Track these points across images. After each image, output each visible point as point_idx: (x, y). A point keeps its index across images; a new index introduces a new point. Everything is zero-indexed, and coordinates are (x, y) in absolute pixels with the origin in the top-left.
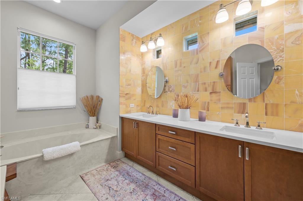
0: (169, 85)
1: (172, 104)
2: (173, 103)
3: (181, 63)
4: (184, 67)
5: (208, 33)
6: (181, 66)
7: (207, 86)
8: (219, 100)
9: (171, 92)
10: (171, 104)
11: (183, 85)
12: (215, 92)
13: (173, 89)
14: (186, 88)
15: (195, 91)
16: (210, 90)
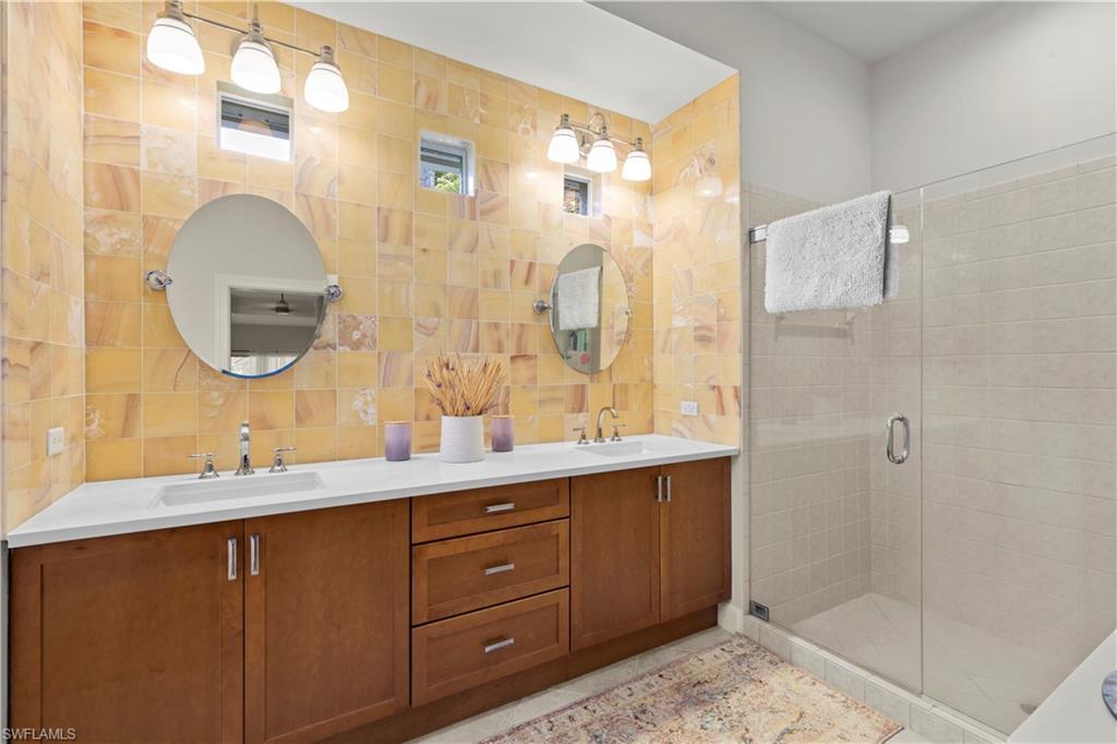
0: (345, 313)
1: (366, 403)
2: (369, 399)
3: (408, 228)
4: (424, 250)
5: (507, 166)
6: (407, 241)
7: (503, 333)
8: (534, 379)
9: (358, 348)
10: (358, 404)
11: (419, 325)
12: (525, 357)
13: (369, 334)
14: (432, 334)
15: (467, 351)
16: (510, 348)
